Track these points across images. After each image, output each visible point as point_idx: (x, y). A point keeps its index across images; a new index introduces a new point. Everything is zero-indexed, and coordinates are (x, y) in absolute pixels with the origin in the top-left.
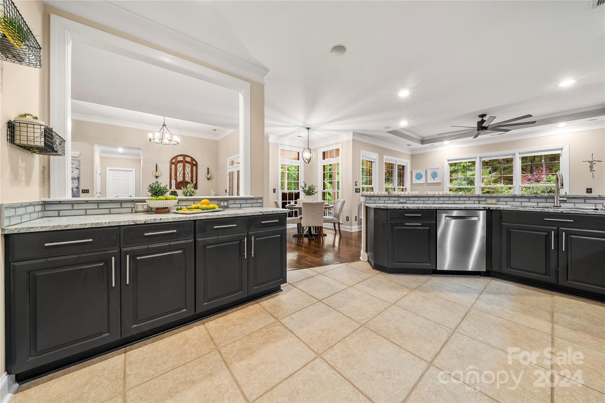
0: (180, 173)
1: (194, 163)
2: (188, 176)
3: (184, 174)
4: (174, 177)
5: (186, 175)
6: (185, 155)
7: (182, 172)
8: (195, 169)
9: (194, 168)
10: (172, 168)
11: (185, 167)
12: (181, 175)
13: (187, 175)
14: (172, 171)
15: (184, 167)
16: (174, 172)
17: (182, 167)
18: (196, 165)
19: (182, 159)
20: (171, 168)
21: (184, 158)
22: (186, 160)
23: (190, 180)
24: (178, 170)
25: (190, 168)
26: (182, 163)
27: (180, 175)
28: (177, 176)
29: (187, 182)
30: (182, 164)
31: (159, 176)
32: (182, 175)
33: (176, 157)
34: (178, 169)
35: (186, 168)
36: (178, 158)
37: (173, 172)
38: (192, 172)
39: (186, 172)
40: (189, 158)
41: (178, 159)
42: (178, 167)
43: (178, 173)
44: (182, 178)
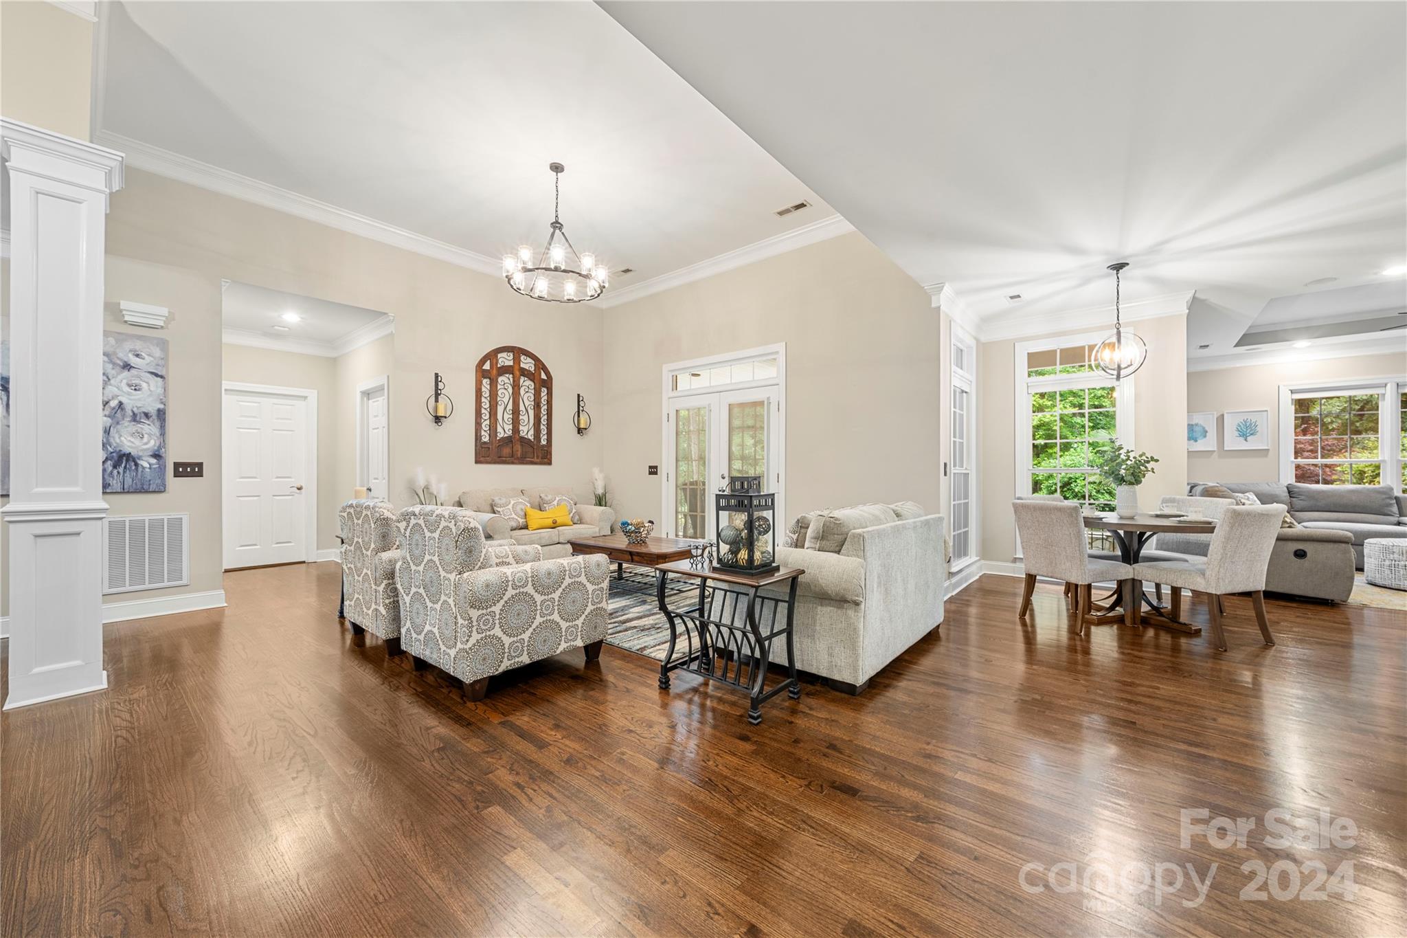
0: (505, 408)
1: (544, 376)
2: (525, 418)
3: (516, 412)
4: (488, 422)
5: (521, 417)
6: (520, 349)
7: (510, 407)
8: (546, 397)
9: (544, 391)
10: (483, 389)
11: (519, 389)
12: (508, 416)
13: (523, 417)
14: (483, 400)
15: (516, 386)
16: (488, 405)
17: (510, 390)
18: (548, 384)
19: (511, 363)
20: (481, 389)
21: (517, 360)
22: (522, 365)
23: (532, 432)
24: (499, 399)
25: (533, 392)
26: (511, 376)
27: (506, 416)
28: (496, 420)
29: (522, 438)
30: (511, 379)
31: (445, 417)
32: (511, 416)
33: (492, 355)
34: (499, 393)
35: (522, 392)
36: (499, 355)
37: (486, 404)
38: (537, 406)
39: (522, 408)
40: (529, 360)
41: (500, 361)
42: (499, 387)
43: (500, 409)
44: (511, 427)
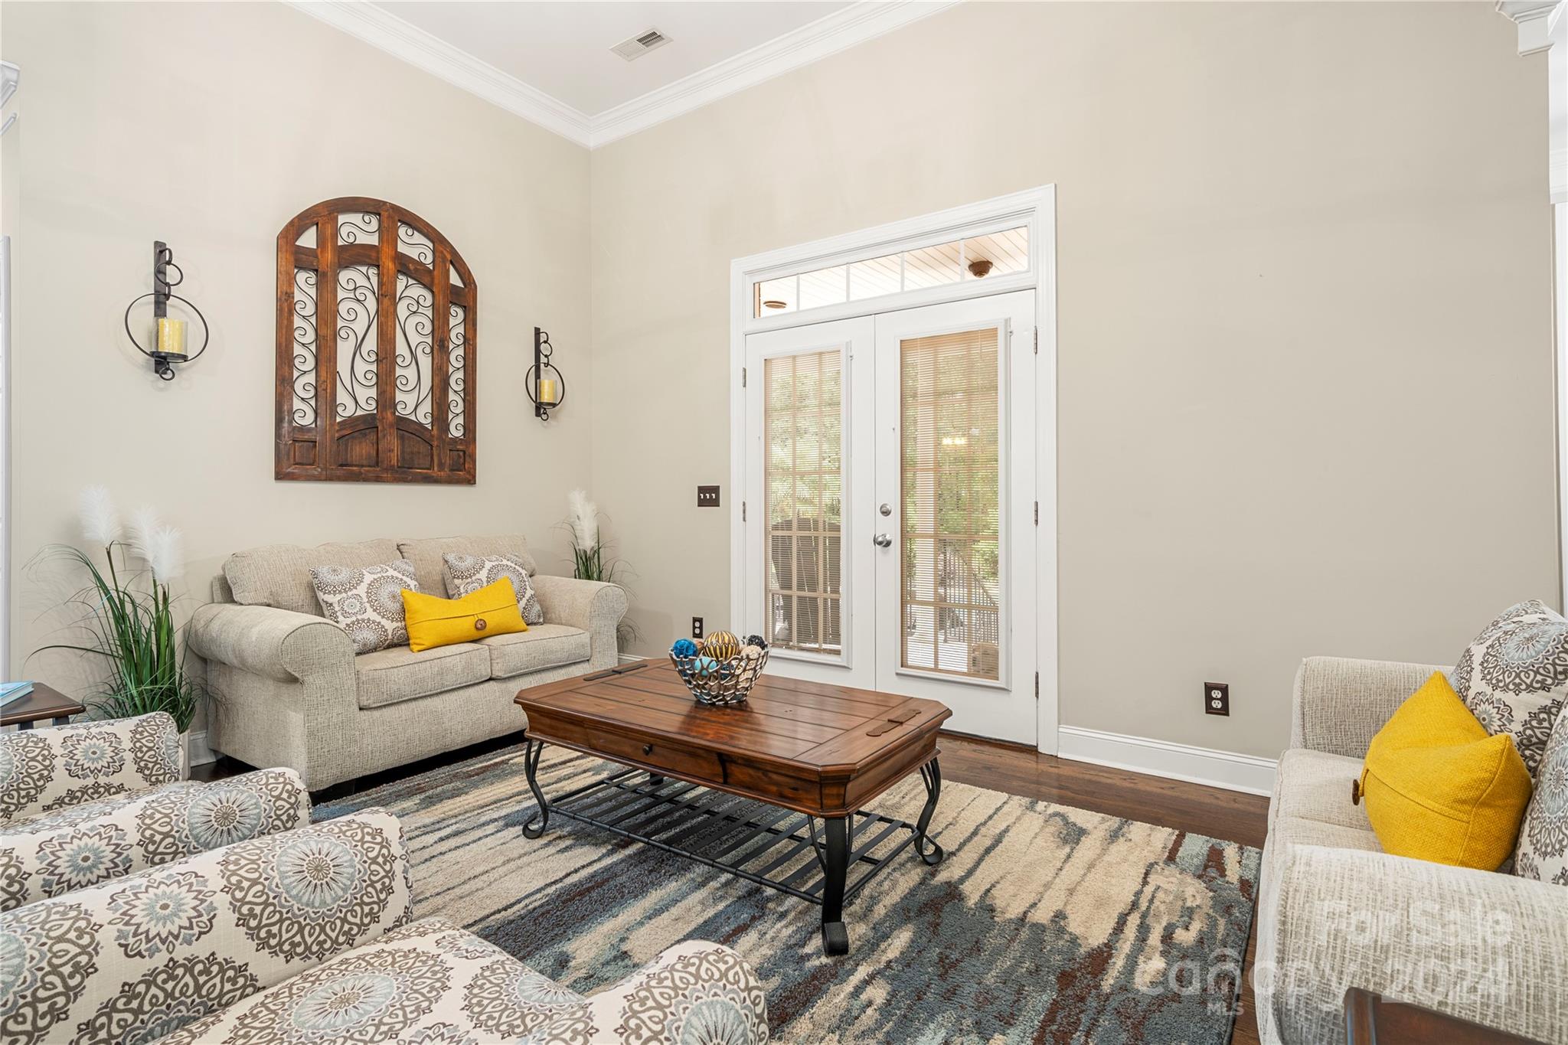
0: (358, 347)
1: (455, 279)
2: (411, 373)
3: (386, 358)
4: (311, 378)
5: (399, 372)
6: (396, 209)
7: (371, 343)
8: (461, 329)
9: (456, 316)
10: (298, 296)
11: (395, 305)
12: (366, 367)
13: (405, 373)
14: (298, 322)
15: (386, 298)
16: (311, 336)
17: (371, 304)
18: (465, 297)
19: (374, 240)
20: (289, 295)
21: (388, 234)
22: (402, 248)
23: (426, 407)
24: (340, 324)
25: (430, 314)
26: (373, 272)
27: (361, 367)
28: (334, 374)
29: (402, 420)
30: (374, 280)
31: (185, 358)
32: (374, 367)
33: (324, 215)
34: (343, 309)
35: (402, 310)
36: (342, 219)
37: (305, 332)
38: (440, 346)
39: (401, 348)
40: (418, 238)
41: (344, 231)
42: (341, 294)
43: (344, 350)
44: (373, 393)
